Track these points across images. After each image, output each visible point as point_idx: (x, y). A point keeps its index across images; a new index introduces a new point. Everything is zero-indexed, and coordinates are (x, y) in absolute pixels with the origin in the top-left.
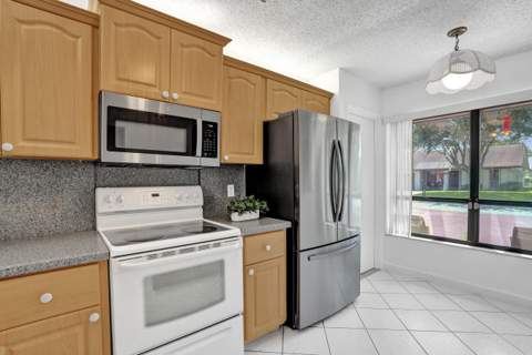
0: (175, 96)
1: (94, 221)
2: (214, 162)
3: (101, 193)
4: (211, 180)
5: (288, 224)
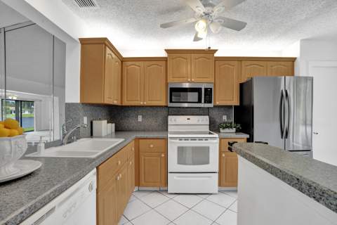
0: (193, 80)
1: (167, 128)
2: (211, 105)
3: (170, 117)
4: (215, 113)
5: (248, 136)
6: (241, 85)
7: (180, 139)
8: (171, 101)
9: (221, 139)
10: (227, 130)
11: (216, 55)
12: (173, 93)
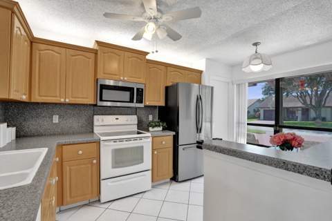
0: (126, 79)
1: (93, 129)
2: (142, 105)
4: (142, 113)
5: (174, 133)
6: (167, 88)
7: (115, 141)
8: (101, 100)
9: (153, 137)
10: (156, 129)
11: (148, 57)
12: (104, 91)
